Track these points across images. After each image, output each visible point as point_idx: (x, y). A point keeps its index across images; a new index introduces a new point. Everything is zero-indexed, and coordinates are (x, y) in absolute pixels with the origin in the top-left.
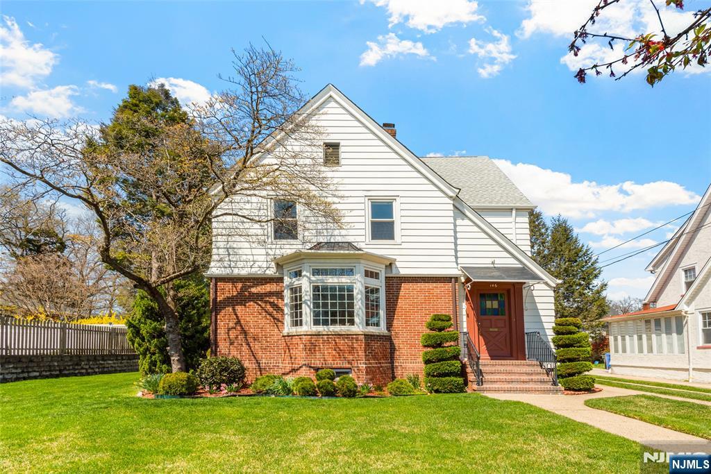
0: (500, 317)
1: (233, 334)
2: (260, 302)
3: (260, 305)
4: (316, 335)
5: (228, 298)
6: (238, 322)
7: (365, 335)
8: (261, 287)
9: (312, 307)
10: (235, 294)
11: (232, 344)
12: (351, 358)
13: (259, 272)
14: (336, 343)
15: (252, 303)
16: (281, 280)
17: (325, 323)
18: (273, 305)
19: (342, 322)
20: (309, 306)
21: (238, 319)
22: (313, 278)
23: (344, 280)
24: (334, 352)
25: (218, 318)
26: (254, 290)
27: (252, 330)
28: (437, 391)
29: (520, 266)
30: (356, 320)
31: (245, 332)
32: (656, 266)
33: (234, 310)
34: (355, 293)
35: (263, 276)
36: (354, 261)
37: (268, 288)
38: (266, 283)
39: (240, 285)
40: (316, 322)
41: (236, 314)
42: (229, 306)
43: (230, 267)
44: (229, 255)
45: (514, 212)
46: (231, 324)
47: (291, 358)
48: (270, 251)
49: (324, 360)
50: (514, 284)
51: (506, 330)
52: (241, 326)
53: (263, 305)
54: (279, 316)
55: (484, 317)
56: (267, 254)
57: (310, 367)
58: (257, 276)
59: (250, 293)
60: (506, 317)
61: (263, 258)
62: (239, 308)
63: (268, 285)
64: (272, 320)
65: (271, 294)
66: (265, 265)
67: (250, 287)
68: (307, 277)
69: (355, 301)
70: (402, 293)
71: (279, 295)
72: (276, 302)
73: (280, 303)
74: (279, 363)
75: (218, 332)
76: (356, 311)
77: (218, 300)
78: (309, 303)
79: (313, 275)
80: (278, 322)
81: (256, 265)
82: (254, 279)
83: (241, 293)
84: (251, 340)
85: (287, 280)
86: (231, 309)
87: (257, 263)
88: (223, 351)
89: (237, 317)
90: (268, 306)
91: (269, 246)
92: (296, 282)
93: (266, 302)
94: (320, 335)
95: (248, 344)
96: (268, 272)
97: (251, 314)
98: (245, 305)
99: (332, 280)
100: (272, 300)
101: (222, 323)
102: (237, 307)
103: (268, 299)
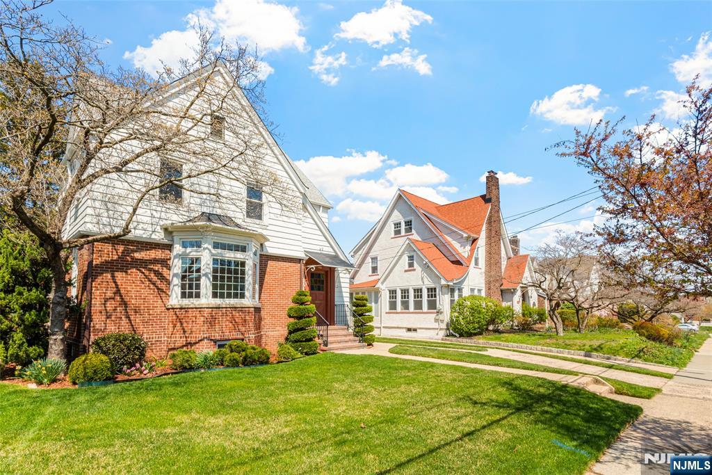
0: (320, 292)
1: (110, 306)
2: (143, 270)
3: (143, 273)
4: (216, 308)
5: (107, 262)
6: (118, 292)
7: (255, 308)
8: (145, 253)
9: (211, 280)
10: (115, 257)
11: (108, 317)
12: (243, 329)
13: (144, 236)
14: (232, 315)
15: (134, 270)
16: (169, 247)
17: (222, 296)
18: (157, 273)
19: (236, 296)
20: (209, 279)
21: (117, 288)
22: (214, 251)
23: (239, 256)
24: (231, 324)
25: (93, 285)
26: (137, 255)
27: (133, 301)
28: (307, 354)
29: (334, 254)
30: (247, 294)
31: (124, 303)
32: (356, 252)
33: (113, 277)
34: (247, 268)
35: (149, 241)
36: (247, 239)
37: (153, 254)
38: (151, 248)
39: (121, 248)
40: (215, 295)
41: (115, 282)
42: (107, 272)
43: (110, 225)
44: (108, 210)
45: (321, 208)
46: (109, 294)
47: (184, 332)
48: (154, 213)
49: (222, 333)
50: (330, 268)
51: (324, 302)
52: (121, 296)
53: (147, 273)
54: (163, 286)
55: (313, 291)
56: (152, 216)
57: (211, 340)
58: (143, 240)
59: (132, 258)
60: (324, 292)
61: (148, 219)
62: (119, 275)
63: (153, 251)
64: (156, 290)
65: (155, 261)
66: (149, 228)
67: (133, 251)
68: (209, 249)
69: (246, 276)
70: (268, 270)
71: (165, 263)
72: (160, 270)
73: (165, 271)
74: (161, 337)
75: (93, 302)
76: (246, 286)
77: (94, 263)
78: (209, 276)
79: (214, 248)
80: (162, 292)
81: (140, 227)
82: (139, 242)
83: (122, 258)
84: (131, 313)
85: (178, 249)
86: (109, 276)
87: (141, 225)
88: (97, 327)
89: (117, 285)
90: (152, 275)
91: (154, 207)
92: (192, 252)
93: (150, 270)
94: (219, 308)
95: (128, 317)
96: (153, 236)
97: (132, 283)
98: (126, 272)
99: (230, 255)
100: (156, 268)
101: (98, 292)
102: (116, 274)
103: (152, 267)
